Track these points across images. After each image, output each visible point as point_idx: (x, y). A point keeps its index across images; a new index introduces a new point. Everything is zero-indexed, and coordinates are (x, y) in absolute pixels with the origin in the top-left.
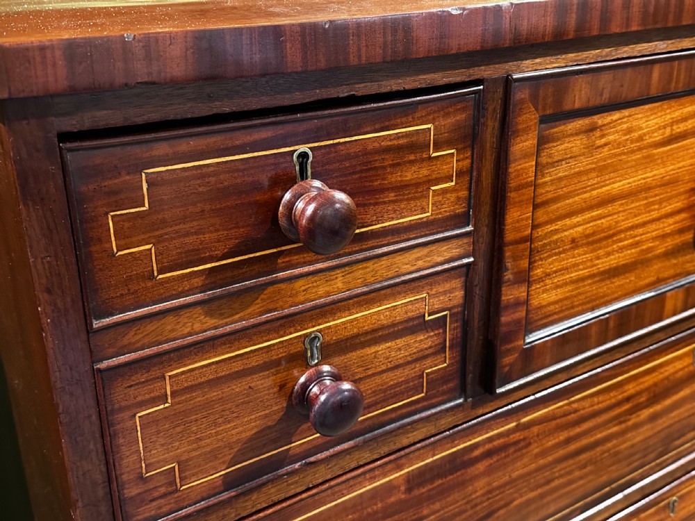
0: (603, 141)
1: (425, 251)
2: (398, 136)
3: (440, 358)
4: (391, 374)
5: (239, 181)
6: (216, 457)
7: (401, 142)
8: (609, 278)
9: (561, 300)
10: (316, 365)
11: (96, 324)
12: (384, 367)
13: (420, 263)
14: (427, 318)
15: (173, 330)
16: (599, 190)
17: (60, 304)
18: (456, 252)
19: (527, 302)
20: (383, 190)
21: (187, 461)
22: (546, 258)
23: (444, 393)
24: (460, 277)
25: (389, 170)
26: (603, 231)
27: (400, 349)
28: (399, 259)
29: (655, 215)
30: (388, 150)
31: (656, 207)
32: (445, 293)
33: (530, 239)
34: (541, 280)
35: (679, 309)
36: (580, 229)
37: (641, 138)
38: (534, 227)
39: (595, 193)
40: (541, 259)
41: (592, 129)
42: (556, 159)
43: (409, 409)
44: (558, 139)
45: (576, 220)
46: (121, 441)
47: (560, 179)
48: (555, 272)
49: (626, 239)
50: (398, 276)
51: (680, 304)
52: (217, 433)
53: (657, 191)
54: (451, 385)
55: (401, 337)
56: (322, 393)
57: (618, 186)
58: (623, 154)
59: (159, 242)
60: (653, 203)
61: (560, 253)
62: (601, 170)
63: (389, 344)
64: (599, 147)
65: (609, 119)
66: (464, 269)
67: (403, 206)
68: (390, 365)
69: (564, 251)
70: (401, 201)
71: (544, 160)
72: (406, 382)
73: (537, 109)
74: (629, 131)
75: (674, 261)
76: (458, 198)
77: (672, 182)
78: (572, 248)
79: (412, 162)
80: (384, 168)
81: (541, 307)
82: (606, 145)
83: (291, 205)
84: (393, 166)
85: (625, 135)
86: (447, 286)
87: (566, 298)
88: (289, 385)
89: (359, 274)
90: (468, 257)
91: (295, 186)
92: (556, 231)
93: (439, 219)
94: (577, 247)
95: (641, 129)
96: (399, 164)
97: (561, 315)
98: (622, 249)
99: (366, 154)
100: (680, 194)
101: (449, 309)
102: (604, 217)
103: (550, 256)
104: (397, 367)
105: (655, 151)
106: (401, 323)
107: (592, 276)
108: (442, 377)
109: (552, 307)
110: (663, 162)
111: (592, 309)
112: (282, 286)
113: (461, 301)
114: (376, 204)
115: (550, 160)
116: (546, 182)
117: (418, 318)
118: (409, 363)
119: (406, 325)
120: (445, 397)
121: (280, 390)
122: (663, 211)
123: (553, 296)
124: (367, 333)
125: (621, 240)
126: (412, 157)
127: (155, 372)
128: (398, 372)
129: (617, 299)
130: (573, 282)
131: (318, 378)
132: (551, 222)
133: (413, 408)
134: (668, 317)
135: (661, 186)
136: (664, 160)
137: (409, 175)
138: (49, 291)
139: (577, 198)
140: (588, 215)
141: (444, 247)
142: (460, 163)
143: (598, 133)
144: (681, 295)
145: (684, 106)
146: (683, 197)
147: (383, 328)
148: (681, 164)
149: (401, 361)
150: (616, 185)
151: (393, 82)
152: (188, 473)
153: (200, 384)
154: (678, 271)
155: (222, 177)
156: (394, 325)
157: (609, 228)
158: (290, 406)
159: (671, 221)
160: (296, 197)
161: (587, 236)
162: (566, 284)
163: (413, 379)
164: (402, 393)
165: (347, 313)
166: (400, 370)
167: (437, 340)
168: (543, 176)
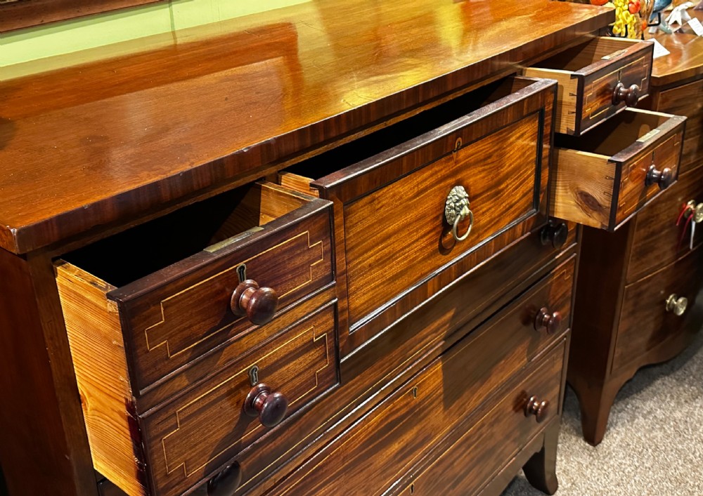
0: (380, 205)
1: (310, 302)
2: (290, 243)
3: (324, 362)
4: (297, 379)
5: (209, 292)
6: (205, 454)
7: (293, 245)
8: (393, 281)
9: (367, 301)
10: (256, 385)
11: (141, 392)
12: (293, 376)
13: (308, 310)
14: (315, 340)
15: (179, 386)
16: (381, 233)
17: (57, 344)
18: (327, 298)
19: (348, 308)
20: (285, 274)
21: (190, 459)
22: (356, 280)
23: (328, 382)
24: (331, 311)
25: (287, 263)
26: (386, 255)
27: (301, 363)
28: (296, 310)
29: (415, 238)
30: (285, 252)
31: (415, 233)
32: (323, 323)
33: (346, 271)
34: (354, 292)
35: (436, 290)
36: (373, 258)
37: (401, 198)
38: (347, 264)
39: (379, 235)
40: (353, 281)
41: (373, 200)
42: (355, 222)
43: (309, 397)
44: (355, 211)
45: (370, 253)
46: (155, 456)
47: (359, 233)
48: (362, 286)
49: (400, 256)
50: (297, 321)
51: (436, 287)
52: (205, 439)
53: (414, 224)
54: (331, 376)
55: (301, 356)
56: (264, 402)
57: (391, 228)
58: (392, 209)
59: (170, 338)
60: (412, 232)
61: (363, 274)
62: (380, 222)
63: (294, 362)
64: (378, 209)
65: (381, 193)
66: (333, 307)
67: (296, 280)
68: (296, 374)
69: (366, 273)
70: (295, 277)
71: (348, 225)
72: (306, 381)
73: (341, 200)
74: (394, 195)
75: (429, 262)
76: (326, 267)
77: (423, 217)
78: (369, 270)
79: (299, 255)
80: (284, 262)
81: (356, 309)
82: (381, 207)
83: (238, 297)
84: (288, 259)
85: (392, 198)
86: (324, 318)
87: (370, 300)
88: (242, 401)
89: (275, 326)
90: (334, 299)
91: (239, 286)
92: (360, 263)
93: (317, 282)
94: (372, 269)
95: (400, 192)
96: (292, 257)
97: (368, 310)
98: (398, 263)
99: (274, 257)
100: (428, 223)
101: (326, 332)
102: (386, 248)
103: (357, 278)
104: (300, 374)
105: (410, 203)
106: (300, 347)
107: (384, 283)
108: (326, 373)
109: (363, 307)
110: (416, 207)
111: (386, 302)
112: (235, 344)
113: (333, 325)
114: (282, 283)
115: (351, 224)
116: (351, 237)
117: (310, 341)
118: (307, 369)
119: (304, 348)
120: (329, 385)
121: (237, 405)
122: (419, 235)
123: (362, 300)
124: (282, 358)
125: (397, 258)
126: (299, 252)
127: (171, 412)
128: (301, 377)
129: (399, 292)
130: (373, 289)
131: (258, 393)
132: (356, 258)
133: (311, 396)
134: (430, 296)
135: (416, 221)
136: (415, 206)
137: (298, 261)
138: (51, 339)
139: (369, 241)
140: (376, 249)
141: (320, 297)
142: (325, 247)
143: (376, 202)
144: (436, 282)
145: (424, 173)
146: (430, 224)
147: (291, 353)
148: (426, 206)
149: (302, 370)
150: (390, 228)
151: (216, 190)
152: (190, 467)
153: (195, 412)
154: (433, 267)
155: (200, 293)
156: (297, 349)
157: (389, 253)
158: (243, 412)
159: (424, 239)
160: (240, 292)
161: (377, 261)
162: (369, 291)
163: (309, 379)
164: (304, 389)
165: (270, 350)
166: (303, 375)
167: (321, 352)
168: (349, 234)
